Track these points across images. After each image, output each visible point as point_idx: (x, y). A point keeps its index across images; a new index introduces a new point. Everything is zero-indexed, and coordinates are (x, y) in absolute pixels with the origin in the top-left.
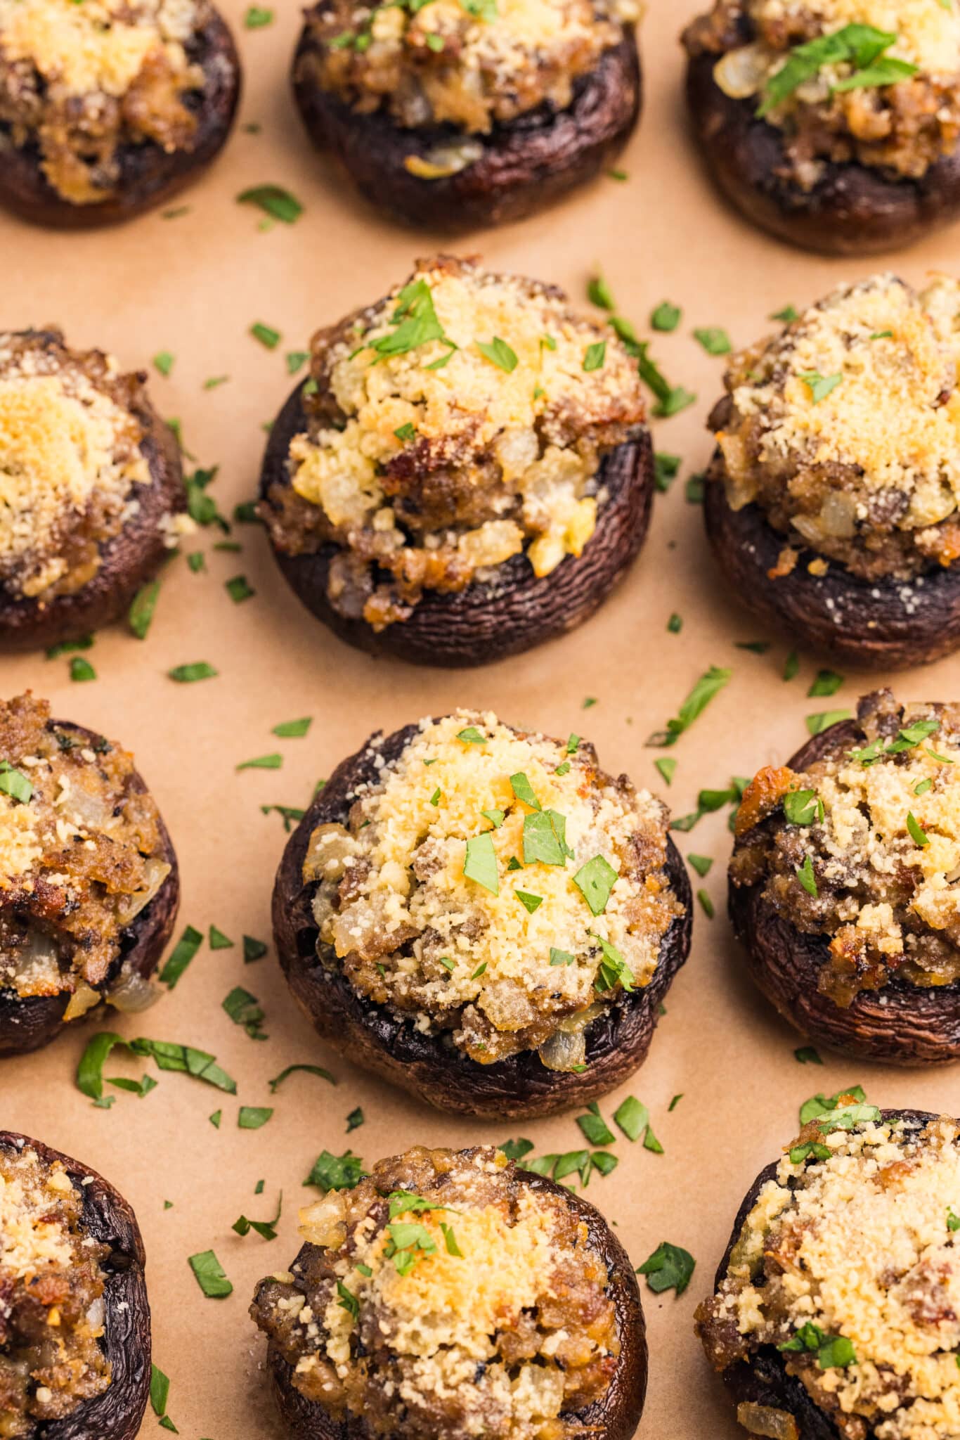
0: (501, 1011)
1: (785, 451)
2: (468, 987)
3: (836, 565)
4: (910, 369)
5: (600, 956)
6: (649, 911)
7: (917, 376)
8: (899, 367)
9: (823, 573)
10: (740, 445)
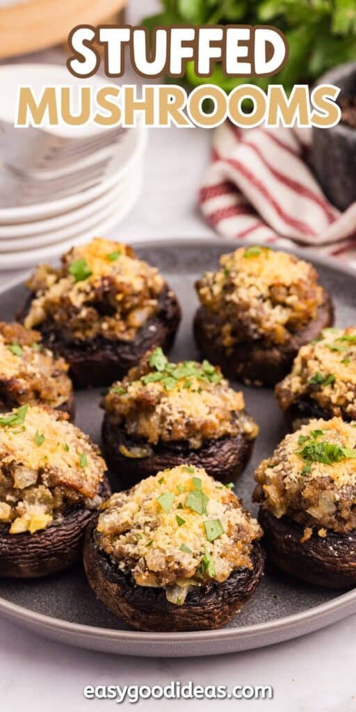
0: (152, 561)
1: (296, 480)
2: (142, 549)
3: (330, 531)
4: (340, 437)
5: (203, 556)
6: (233, 553)
7: (344, 438)
8: (335, 438)
9: (325, 535)
10: (275, 488)
